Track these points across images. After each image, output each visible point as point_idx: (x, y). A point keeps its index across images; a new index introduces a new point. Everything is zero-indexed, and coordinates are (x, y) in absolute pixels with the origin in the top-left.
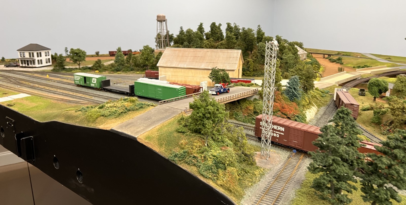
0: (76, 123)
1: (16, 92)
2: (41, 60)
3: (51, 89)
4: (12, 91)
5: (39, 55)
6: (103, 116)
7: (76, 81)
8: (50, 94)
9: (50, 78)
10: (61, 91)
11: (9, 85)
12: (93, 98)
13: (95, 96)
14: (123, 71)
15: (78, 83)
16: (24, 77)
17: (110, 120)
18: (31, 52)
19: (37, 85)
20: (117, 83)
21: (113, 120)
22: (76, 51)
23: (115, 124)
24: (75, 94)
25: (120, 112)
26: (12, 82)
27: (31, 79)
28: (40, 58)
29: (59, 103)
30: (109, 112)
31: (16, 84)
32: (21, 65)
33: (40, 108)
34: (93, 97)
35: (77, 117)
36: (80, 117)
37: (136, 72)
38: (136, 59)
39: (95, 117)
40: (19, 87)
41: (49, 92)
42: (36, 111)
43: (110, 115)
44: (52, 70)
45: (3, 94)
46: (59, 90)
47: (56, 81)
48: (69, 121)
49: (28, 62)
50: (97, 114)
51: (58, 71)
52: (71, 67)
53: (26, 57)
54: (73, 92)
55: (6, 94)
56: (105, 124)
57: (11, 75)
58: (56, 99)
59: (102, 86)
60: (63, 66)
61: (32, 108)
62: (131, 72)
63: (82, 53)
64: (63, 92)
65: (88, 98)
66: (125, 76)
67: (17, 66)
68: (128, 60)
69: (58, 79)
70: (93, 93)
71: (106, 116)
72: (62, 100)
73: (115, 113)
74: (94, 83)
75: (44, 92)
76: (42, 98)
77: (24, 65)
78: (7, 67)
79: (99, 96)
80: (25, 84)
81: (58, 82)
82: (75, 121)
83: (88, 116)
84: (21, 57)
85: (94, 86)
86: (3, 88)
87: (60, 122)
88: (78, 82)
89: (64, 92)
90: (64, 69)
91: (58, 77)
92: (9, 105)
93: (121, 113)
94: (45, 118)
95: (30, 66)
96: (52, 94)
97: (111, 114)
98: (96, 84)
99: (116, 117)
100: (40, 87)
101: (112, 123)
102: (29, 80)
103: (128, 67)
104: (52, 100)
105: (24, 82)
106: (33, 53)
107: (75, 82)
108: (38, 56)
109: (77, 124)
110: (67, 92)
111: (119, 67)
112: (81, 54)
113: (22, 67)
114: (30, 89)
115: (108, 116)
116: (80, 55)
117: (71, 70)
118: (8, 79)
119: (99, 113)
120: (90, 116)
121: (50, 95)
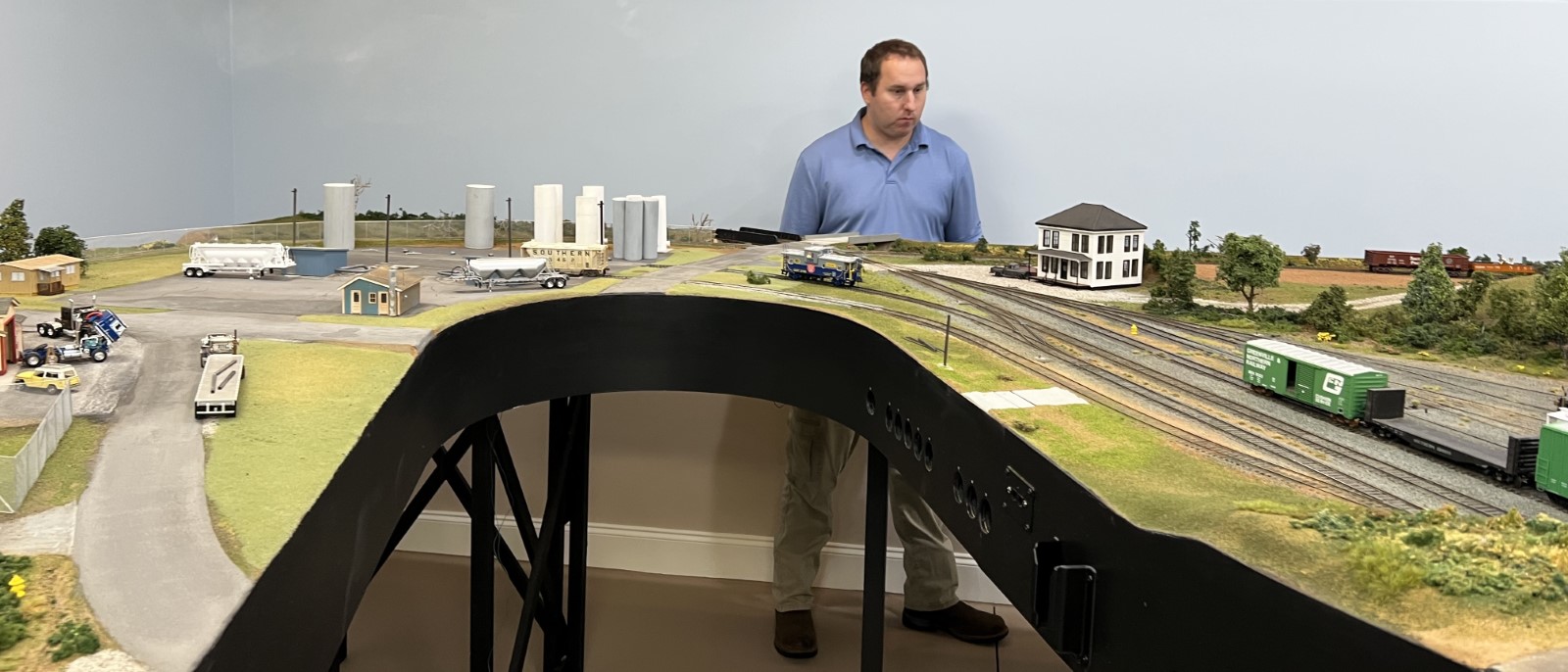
0: (1300, 583)
1: (1037, 379)
2: (1109, 264)
3: (1152, 385)
4: (1025, 372)
5: (1105, 245)
6: (1436, 584)
7: (1250, 372)
8: (1151, 406)
9: (1143, 338)
10: (1194, 403)
11: (1012, 346)
12: (1329, 460)
13: (1337, 454)
14: (1445, 350)
15: (1259, 381)
16: (1055, 320)
17: (1477, 617)
18: (1081, 233)
19: (1102, 364)
20: (1428, 407)
21: (1494, 624)
22: (1246, 246)
23: (1506, 645)
24: (1248, 425)
25: (1527, 589)
26: (1019, 337)
27: (1079, 334)
28: (1105, 257)
29: (1191, 453)
30: (1468, 574)
31: (1032, 345)
32: (1041, 274)
33: (1125, 461)
34: (1330, 457)
35: (1301, 554)
36: (1316, 557)
37: (1509, 364)
38: (1511, 305)
39: (1394, 582)
40: (1043, 358)
41: (1149, 397)
42: (1115, 474)
43: (1474, 591)
44: (1144, 307)
45: (999, 378)
46: (1182, 398)
47: (1169, 357)
48: (1264, 562)
49: (1066, 267)
50: (1405, 568)
51: (1168, 314)
52: (1216, 303)
53: (1061, 248)
54: (1242, 415)
55: (1007, 379)
56: (1452, 628)
57: (1012, 307)
58: (1179, 433)
59: (1368, 413)
60: (1187, 296)
61: (1097, 456)
62: (1482, 358)
63: (1270, 255)
64: (1200, 409)
65: (1306, 454)
66: (1459, 378)
67: (1029, 276)
68: (1469, 302)
69: (1174, 348)
70: (1321, 433)
71: (1452, 592)
72: (1203, 444)
73: (1501, 589)
74: (1330, 392)
75: (1131, 394)
76: (1126, 419)
77: (1051, 276)
78: (998, 275)
79: (1352, 456)
80: (1061, 349)
81: (1176, 360)
82: (1295, 569)
83: (1359, 566)
84: (1044, 245)
85: (1329, 404)
86: (995, 356)
87: (1225, 551)
88: (1261, 376)
89: (1205, 407)
90: (1191, 306)
91: (1171, 339)
92: (1021, 427)
93: (1534, 595)
94: (1154, 511)
95: (1071, 279)
96: (1160, 408)
97: (1480, 589)
98: (1342, 399)
99: (1505, 608)
100: (1114, 369)
101: (1492, 639)
102: (1072, 335)
103: (1470, 336)
104: (1164, 437)
105: (1057, 343)
106: (1086, 239)
107: (1246, 375)
108: (1100, 251)
109: (1304, 588)
110: (1215, 412)
111: (1427, 328)
112: (1264, 259)
113: (1043, 281)
114: (1082, 373)
115: (1463, 594)
116: (1259, 261)
117: (1215, 314)
118: (1007, 323)
119: (1415, 569)
120: (1372, 568)
121: (1151, 410)
